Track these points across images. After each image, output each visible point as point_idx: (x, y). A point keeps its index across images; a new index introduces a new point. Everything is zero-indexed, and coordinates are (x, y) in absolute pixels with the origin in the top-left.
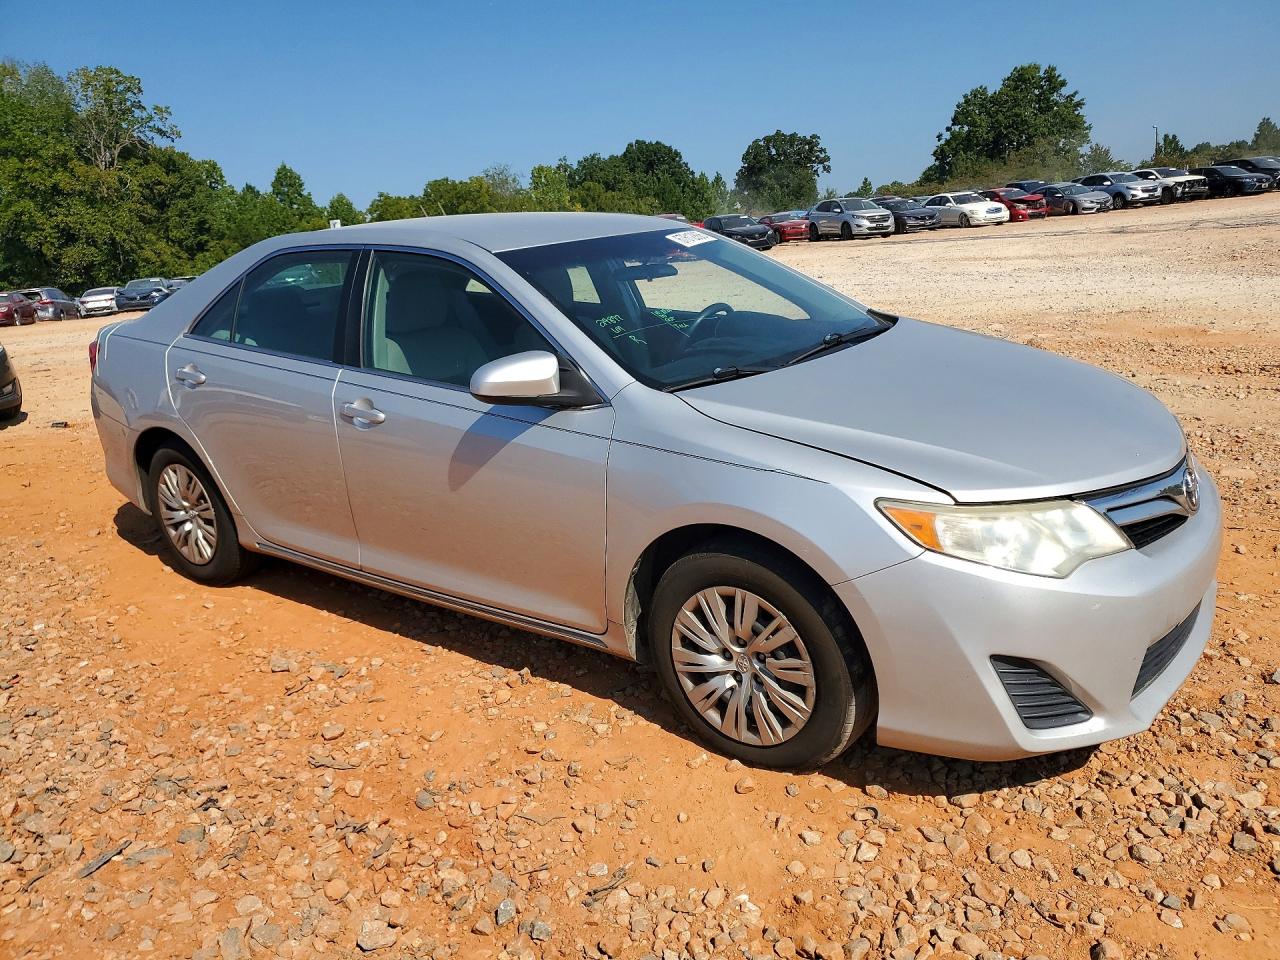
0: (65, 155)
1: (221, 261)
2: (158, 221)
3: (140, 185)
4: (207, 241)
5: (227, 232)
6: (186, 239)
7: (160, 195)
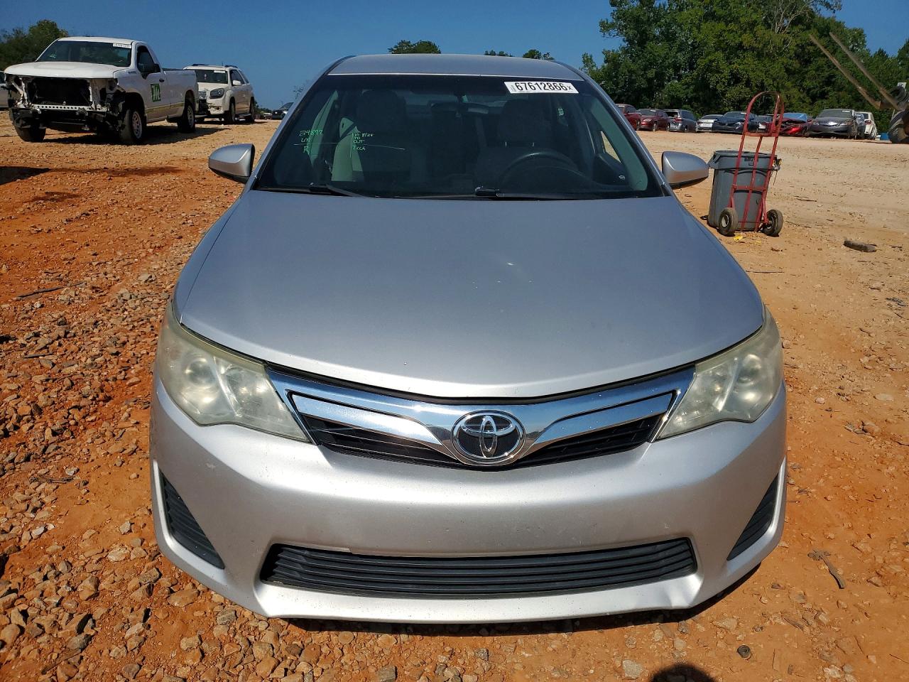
0: (755, 21)
1: (833, 108)
2: (798, 73)
3: (797, 45)
4: (829, 91)
5: (847, 86)
6: (814, 88)
7: (809, 53)
